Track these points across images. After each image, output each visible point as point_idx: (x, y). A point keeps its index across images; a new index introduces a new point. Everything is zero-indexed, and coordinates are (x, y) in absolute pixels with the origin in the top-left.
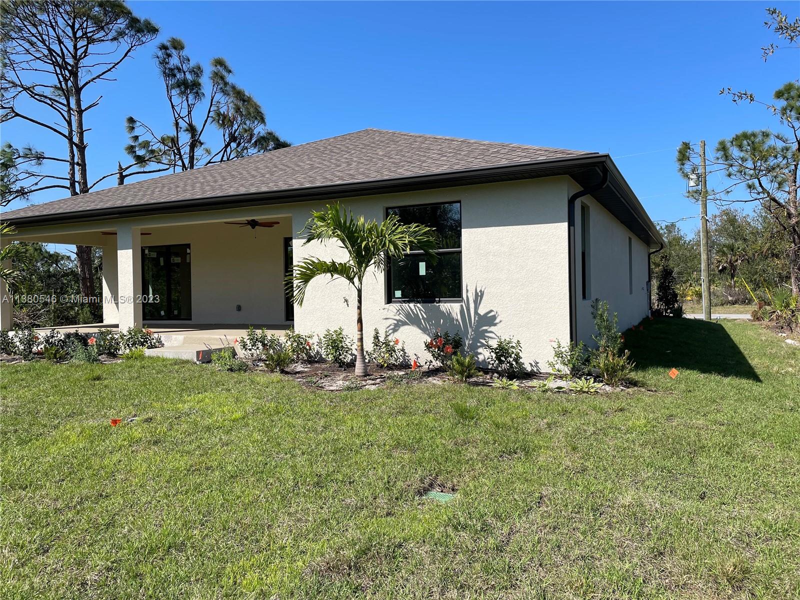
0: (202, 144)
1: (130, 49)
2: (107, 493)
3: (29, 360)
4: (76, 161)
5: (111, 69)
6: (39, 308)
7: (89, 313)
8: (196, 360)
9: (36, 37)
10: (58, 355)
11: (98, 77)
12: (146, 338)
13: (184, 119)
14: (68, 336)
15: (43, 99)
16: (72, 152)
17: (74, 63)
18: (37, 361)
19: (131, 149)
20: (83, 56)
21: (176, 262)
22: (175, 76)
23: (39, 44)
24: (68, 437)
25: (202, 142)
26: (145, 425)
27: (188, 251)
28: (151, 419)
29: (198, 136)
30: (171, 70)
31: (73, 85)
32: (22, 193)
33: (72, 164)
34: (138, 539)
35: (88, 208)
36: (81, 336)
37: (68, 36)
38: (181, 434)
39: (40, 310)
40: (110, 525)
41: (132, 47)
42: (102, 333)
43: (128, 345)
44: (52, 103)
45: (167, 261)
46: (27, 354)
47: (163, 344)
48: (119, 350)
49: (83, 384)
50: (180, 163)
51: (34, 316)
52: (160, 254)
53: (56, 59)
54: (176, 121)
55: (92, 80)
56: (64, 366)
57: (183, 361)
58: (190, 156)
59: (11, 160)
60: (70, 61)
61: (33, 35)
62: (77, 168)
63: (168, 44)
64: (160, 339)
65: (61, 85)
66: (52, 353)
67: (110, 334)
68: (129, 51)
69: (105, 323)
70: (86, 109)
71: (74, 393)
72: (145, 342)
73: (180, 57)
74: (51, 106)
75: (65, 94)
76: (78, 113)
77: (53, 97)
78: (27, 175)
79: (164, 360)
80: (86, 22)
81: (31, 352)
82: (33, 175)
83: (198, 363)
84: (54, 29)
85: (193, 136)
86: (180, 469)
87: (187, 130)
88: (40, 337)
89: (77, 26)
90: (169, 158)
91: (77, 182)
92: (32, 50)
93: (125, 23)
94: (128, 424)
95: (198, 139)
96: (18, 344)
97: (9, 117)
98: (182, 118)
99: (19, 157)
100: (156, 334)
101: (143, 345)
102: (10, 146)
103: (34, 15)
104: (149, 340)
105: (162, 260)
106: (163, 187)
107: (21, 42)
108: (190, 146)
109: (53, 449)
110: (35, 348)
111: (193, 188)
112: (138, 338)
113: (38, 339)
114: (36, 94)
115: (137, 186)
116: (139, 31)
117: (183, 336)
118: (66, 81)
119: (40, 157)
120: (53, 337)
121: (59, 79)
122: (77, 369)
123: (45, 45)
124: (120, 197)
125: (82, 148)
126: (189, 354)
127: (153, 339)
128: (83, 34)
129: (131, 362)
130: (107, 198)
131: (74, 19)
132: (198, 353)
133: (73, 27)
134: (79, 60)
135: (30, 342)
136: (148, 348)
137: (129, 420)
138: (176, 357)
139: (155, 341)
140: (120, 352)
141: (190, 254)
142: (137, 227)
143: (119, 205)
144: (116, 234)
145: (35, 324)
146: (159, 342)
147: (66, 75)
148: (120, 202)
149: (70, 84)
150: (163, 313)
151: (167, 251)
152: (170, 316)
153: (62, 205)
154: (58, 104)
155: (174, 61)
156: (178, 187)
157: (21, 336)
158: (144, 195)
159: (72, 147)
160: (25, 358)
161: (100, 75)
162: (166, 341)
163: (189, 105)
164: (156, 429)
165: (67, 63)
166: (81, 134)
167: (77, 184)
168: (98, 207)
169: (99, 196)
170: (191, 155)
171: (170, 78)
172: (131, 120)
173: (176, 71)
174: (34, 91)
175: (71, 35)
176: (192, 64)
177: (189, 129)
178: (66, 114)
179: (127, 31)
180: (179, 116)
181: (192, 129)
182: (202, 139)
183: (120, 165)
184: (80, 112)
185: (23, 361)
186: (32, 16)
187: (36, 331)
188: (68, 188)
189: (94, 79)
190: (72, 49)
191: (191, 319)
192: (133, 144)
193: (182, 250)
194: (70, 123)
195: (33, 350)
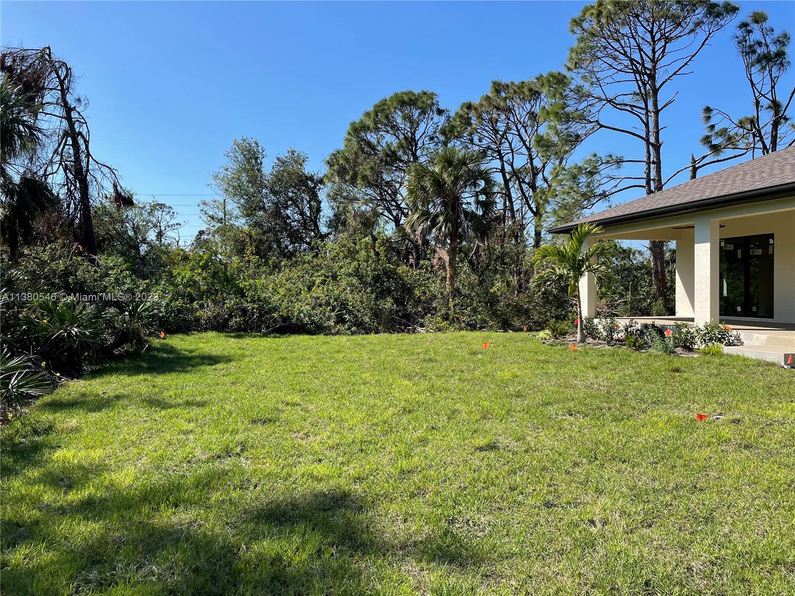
0: (786, 119)
1: (708, 37)
2: (701, 487)
3: (612, 346)
4: (651, 160)
5: (688, 62)
6: (616, 298)
7: (662, 306)
8: (783, 364)
9: (618, 51)
10: (637, 343)
11: (675, 73)
12: (724, 335)
13: (766, 96)
14: (646, 326)
15: (623, 107)
16: (648, 152)
17: (653, 66)
18: (619, 347)
19: (707, 140)
20: (660, 57)
21: (755, 254)
22: (754, 52)
23: (622, 57)
24: (656, 423)
25: (787, 117)
26: (732, 426)
27: (771, 241)
28: (739, 421)
29: (782, 112)
30: (751, 46)
31: (651, 87)
32: (604, 195)
33: (649, 163)
34: (742, 543)
35: (667, 205)
36: (657, 327)
37: (646, 41)
38: (775, 443)
39: (616, 301)
40: (709, 519)
41: (710, 34)
42: (678, 326)
43: (705, 340)
44: (632, 109)
45: (746, 253)
46: (610, 340)
47: (743, 343)
48: (695, 344)
49: (663, 374)
50: (760, 145)
51: (612, 306)
52: (737, 247)
53: (636, 67)
54: (757, 100)
55: (669, 79)
56: (643, 354)
57: (768, 363)
58: (772, 135)
59: (595, 167)
60: (649, 65)
61: (616, 50)
62: (652, 166)
63: (749, 20)
64: (739, 337)
65: (640, 90)
66: (632, 341)
67: (686, 327)
68: (707, 39)
69: (678, 315)
70: (662, 109)
71: (656, 381)
72: (722, 338)
73: (762, 29)
74: (631, 112)
75: (643, 97)
76: (655, 114)
77: (632, 104)
78: (608, 179)
79: (745, 360)
80: (664, 24)
81: (612, 338)
82: (613, 179)
83: (786, 367)
84: (635, 39)
85: (777, 113)
86: (779, 482)
87: (770, 107)
88: (620, 325)
89: (655, 30)
90: (746, 141)
91: (652, 180)
92: (615, 64)
93: (703, 12)
94: (714, 421)
95: (783, 115)
96: (602, 330)
97: (595, 129)
98: (763, 95)
99: (602, 164)
100: (734, 331)
101: (720, 340)
102: (595, 155)
103: (617, 31)
104: (727, 337)
105: (739, 252)
106: (745, 174)
107: (605, 59)
108: (772, 125)
109: (644, 431)
110: (616, 335)
111: (782, 171)
112: (715, 334)
113: (619, 327)
114: (618, 104)
115: (715, 177)
116: (718, 15)
117: (766, 336)
118: (644, 85)
119: (619, 162)
120: (631, 326)
121: (639, 85)
122: (656, 359)
123: (627, 56)
124: (698, 190)
125: (657, 147)
126: (776, 356)
127: (731, 336)
128: (662, 36)
129: (708, 358)
130: (685, 193)
131: (653, 24)
132: (786, 356)
133: (651, 32)
134: (656, 63)
135: (611, 330)
136: (726, 346)
137: (715, 417)
138: (759, 358)
139: (733, 338)
140: (696, 347)
141: (773, 244)
142: (715, 220)
143: (698, 199)
144: (694, 227)
145: (612, 313)
146: (737, 340)
147: (645, 80)
148: (698, 195)
149: (648, 87)
150: (739, 309)
151: (744, 243)
152: (747, 312)
153: (641, 203)
154: (636, 109)
155: (756, 36)
156: (763, 172)
157: (604, 323)
158: (724, 186)
159: (648, 148)
160: (609, 343)
161: (677, 72)
162: (746, 340)
163: (772, 80)
164: (746, 432)
165: (645, 68)
166: (657, 133)
167: (652, 182)
168: (677, 203)
169: (677, 191)
170: (774, 134)
171: (750, 55)
172: (708, 110)
173: (756, 46)
174: (616, 102)
175: (650, 40)
176: (777, 34)
177: (772, 105)
178: (643, 117)
179: (705, 20)
180: (760, 93)
181: (775, 106)
182: (787, 114)
183: (693, 158)
184: (657, 112)
185: (607, 346)
186: (616, 33)
187: (616, 320)
188: (644, 187)
189: (671, 77)
190: (650, 54)
191: (773, 318)
192: (709, 134)
193: (765, 240)
194: (647, 125)
195: (614, 337)
